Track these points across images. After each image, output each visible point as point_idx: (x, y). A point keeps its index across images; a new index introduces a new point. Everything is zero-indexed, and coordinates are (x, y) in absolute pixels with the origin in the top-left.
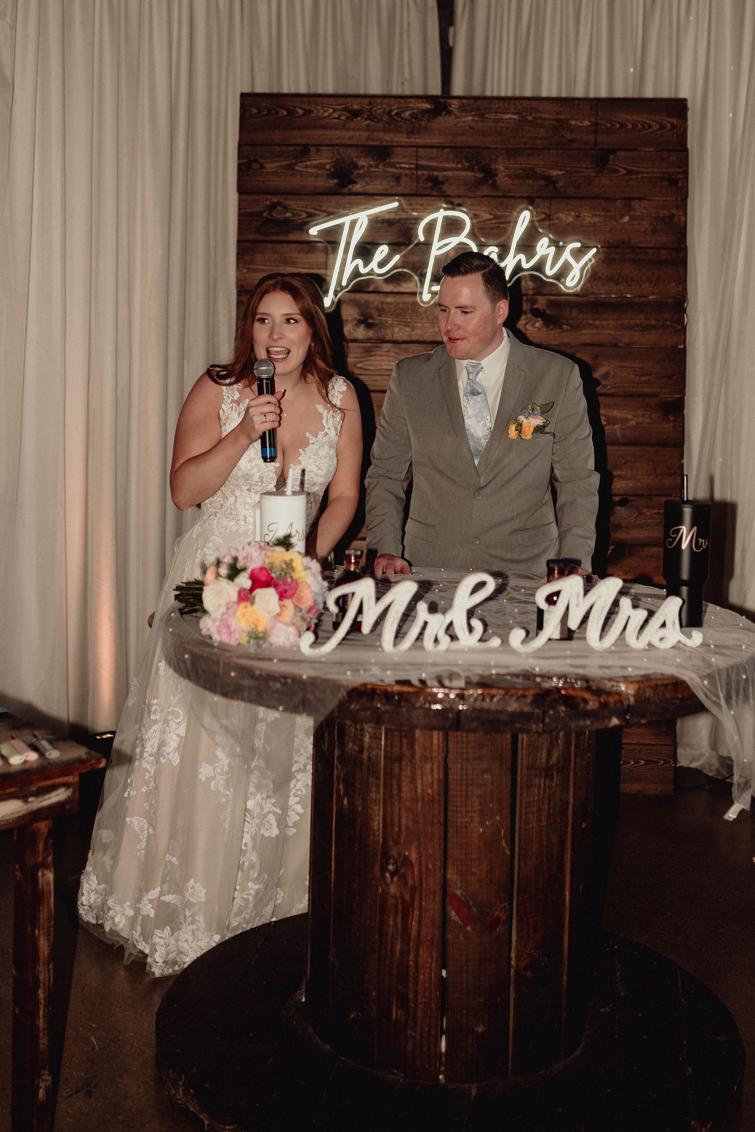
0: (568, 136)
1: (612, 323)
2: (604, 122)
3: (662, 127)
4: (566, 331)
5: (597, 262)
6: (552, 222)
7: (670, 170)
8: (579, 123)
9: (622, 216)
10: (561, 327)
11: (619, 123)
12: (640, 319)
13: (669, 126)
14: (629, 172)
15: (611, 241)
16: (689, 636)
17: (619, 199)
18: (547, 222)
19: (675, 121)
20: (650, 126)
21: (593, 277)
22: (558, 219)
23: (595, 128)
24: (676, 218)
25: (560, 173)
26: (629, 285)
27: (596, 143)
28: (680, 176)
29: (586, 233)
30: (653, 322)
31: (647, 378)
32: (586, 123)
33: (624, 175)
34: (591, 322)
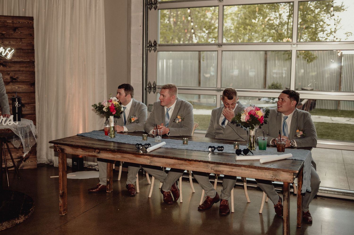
0: (7, 24)
1: (18, 66)
2: (15, 21)
3: (28, 23)
4: (8, 68)
5: (14, 52)
6: (3, 44)
7: (30, 32)
8: (9, 21)
9: (20, 42)
10: (7, 67)
11: (18, 22)
12: (25, 65)
13: (30, 23)
14: (21, 33)
15: (18, 48)
16: (16, 123)
17: (19, 38)
18: (2, 44)
19: (31, 22)
20: (25, 23)
21: (14, 56)
22: (5, 43)
23: (13, 23)
24: (32, 43)
25: (5, 32)
26: (22, 58)
27: (13, 26)
28: (32, 34)
29: (12, 46)
30: (28, 66)
31: (27, 78)
32: (11, 21)
33: (20, 33)
34: (13, 66)
